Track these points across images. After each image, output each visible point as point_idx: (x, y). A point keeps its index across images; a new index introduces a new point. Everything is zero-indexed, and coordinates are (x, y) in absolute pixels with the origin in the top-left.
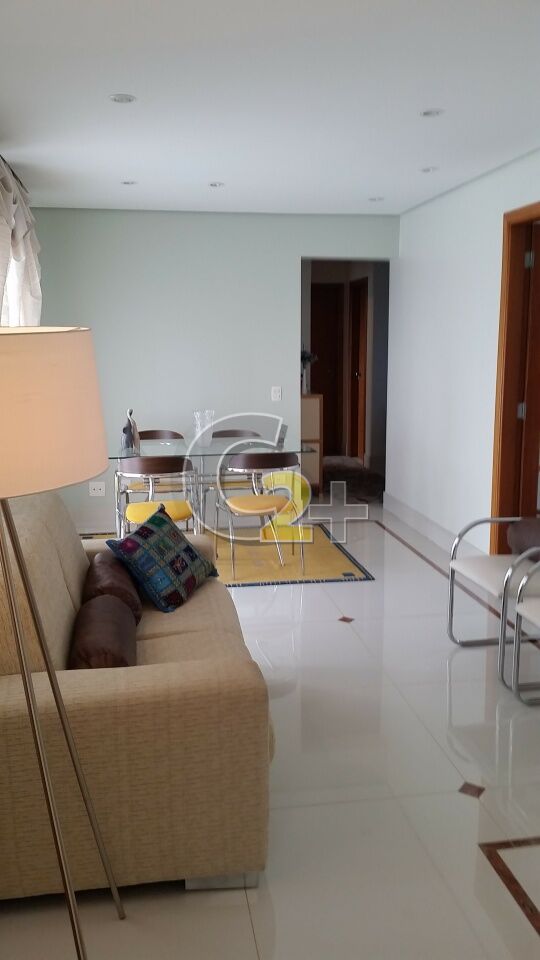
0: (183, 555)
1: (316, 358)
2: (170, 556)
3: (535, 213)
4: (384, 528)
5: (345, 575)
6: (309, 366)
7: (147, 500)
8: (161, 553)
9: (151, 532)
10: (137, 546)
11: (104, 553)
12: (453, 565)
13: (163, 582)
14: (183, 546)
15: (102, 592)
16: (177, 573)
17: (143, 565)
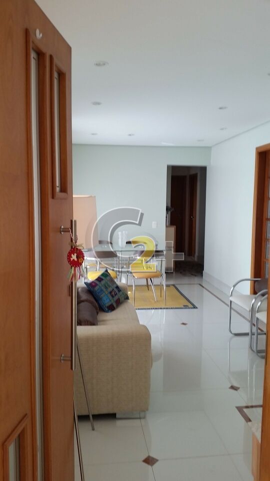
0: (115, 289)
1: (173, 209)
2: (110, 289)
3: (268, 148)
4: (203, 287)
5: (184, 306)
6: (169, 213)
7: (96, 270)
8: (106, 288)
9: (102, 279)
10: (96, 285)
11: (83, 288)
12: (231, 299)
13: (107, 300)
14: (115, 286)
15: (83, 301)
16: (113, 297)
17: (99, 293)
